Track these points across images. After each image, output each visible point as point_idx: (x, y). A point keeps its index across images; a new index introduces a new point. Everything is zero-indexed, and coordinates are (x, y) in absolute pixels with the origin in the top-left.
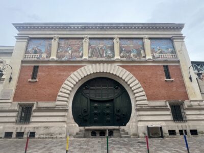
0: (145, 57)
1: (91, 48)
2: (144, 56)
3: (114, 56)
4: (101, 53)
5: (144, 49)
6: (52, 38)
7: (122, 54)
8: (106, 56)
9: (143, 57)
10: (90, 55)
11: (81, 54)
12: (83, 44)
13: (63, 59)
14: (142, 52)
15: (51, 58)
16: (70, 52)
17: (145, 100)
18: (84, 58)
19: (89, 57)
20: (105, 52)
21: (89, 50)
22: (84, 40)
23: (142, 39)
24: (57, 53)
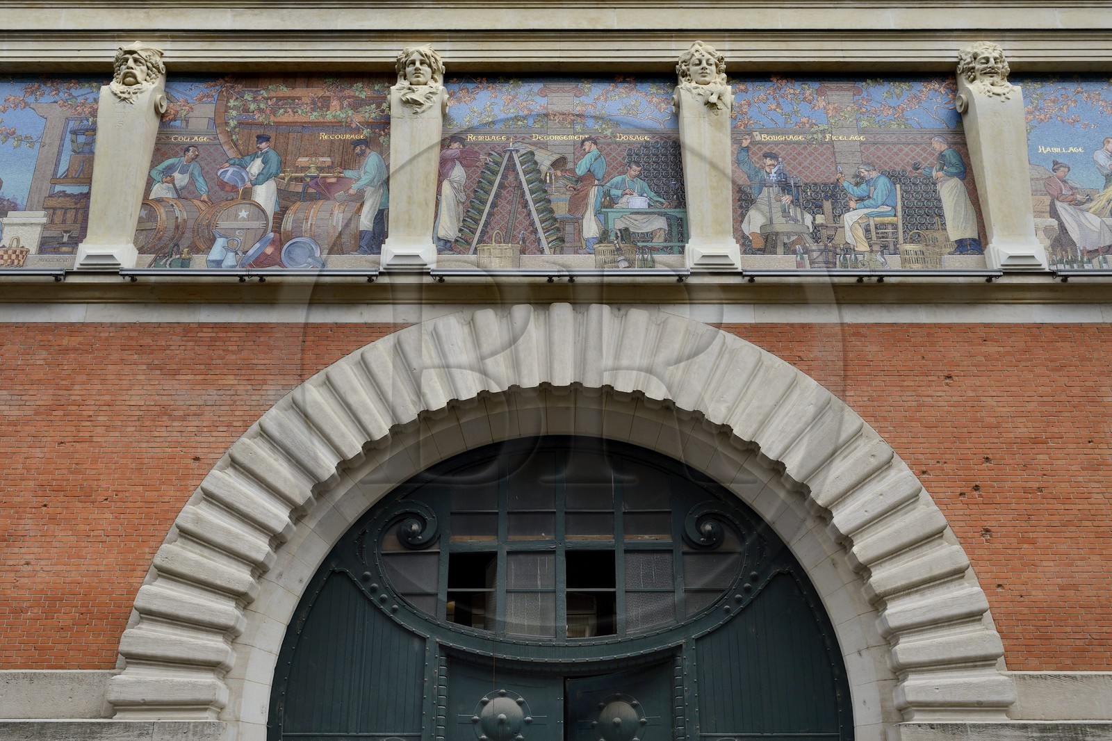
0: (978, 244)
1: (467, 158)
2: (970, 233)
3: (679, 232)
4: (561, 208)
5: (966, 171)
6: (101, 73)
7: (755, 222)
8: (604, 237)
9: (962, 246)
10: (449, 228)
11: (366, 222)
12: (384, 123)
13: (199, 264)
14: (950, 193)
15: (89, 249)
16: (265, 195)
17: (984, 661)
18: (394, 249)
19: (445, 245)
20: (594, 194)
21: (442, 176)
22: (397, 91)
23: (946, 74)
24: (146, 202)
